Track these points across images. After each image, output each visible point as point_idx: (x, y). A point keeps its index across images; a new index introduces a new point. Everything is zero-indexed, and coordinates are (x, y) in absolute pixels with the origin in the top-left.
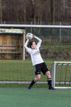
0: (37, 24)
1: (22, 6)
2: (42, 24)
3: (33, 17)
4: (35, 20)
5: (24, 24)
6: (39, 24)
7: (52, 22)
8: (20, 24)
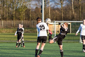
0: (75, 21)
1: (69, 15)
2: (77, 21)
3: (73, 18)
4: (74, 19)
5: (70, 21)
6: (76, 21)
7: (80, 20)
8: (69, 21)
